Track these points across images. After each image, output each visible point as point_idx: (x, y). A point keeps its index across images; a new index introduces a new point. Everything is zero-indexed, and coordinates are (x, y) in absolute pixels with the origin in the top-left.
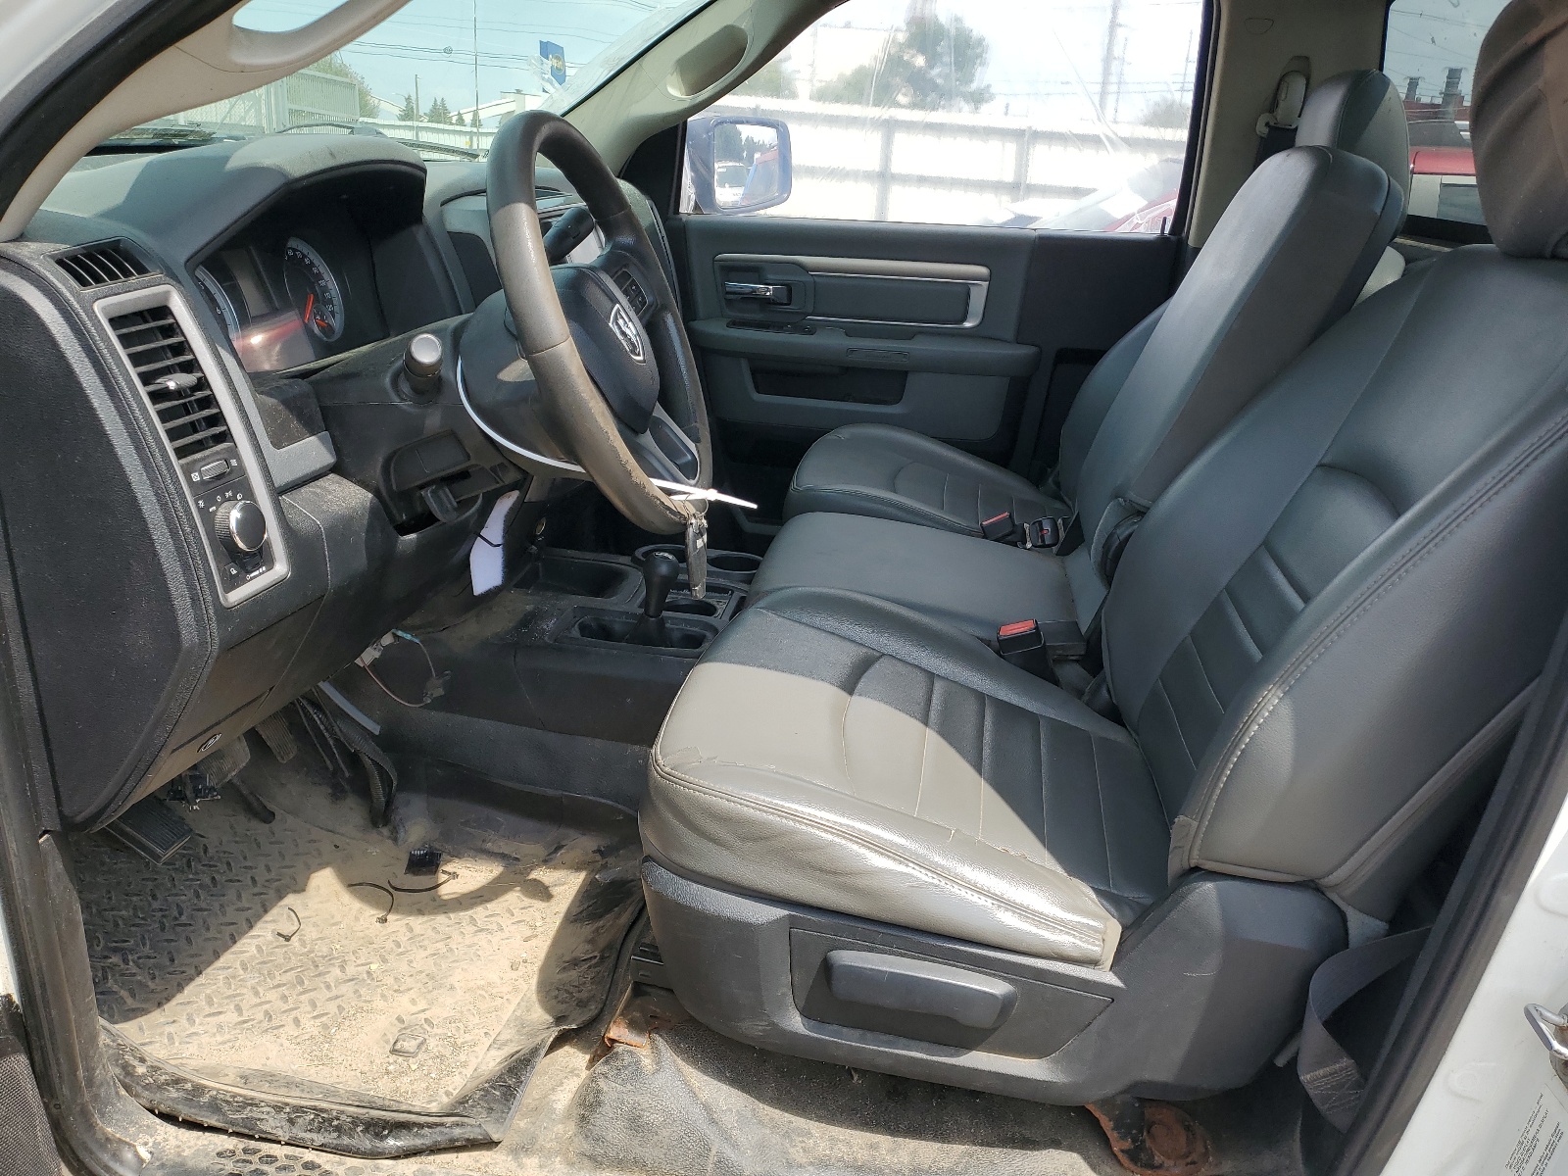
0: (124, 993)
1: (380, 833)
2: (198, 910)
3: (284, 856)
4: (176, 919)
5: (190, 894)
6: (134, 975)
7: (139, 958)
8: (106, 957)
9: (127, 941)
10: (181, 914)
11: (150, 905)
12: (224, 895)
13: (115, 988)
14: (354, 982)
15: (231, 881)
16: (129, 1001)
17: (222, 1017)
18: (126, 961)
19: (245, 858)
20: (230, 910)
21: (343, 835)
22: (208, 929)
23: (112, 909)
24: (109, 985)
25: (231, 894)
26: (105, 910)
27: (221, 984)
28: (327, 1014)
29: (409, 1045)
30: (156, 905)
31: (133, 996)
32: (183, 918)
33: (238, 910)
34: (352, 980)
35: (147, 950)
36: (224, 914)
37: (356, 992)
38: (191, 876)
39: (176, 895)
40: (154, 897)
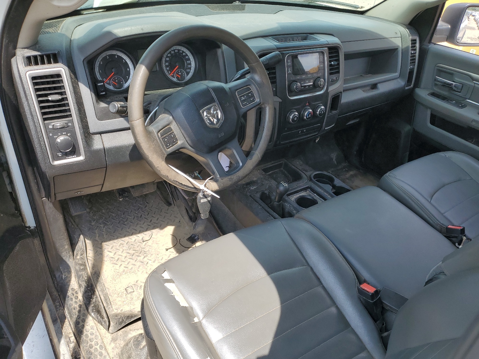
0: (97, 235)
1: (192, 224)
2: (131, 222)
3: (165, 218)
4: (124, 222)
5: (133, 217)
6: (103, 232)
7: (108, 228)
8: (100, 224)
9: (108, 222)
10: (126, 221)
11: (121, 215)
12: (140, 221)
13: (97, 233)
14: (142, 263)
15: (145, 218)
16: (97, 237)
17: (110, 253)
18: (104, 227)
19: (154, 214)
20: (138, 226)
21: (184, 219)
22: (129, 228)
23: (112, 213)
24: (96, 231)
25: (142, 222)
26: (110, 212)
27: (118, 245)
28: (128, 268)
29: (130, 290)
30: (122, 216)
31: (99, 237)
32: (126, 223)
33: (140, 227)
34: (142, 262)
35: (111, 227)
36: (136, 226)
37: (140, 266)
38: (137, 213)
39: (129, 216)
40: (124, 214)
